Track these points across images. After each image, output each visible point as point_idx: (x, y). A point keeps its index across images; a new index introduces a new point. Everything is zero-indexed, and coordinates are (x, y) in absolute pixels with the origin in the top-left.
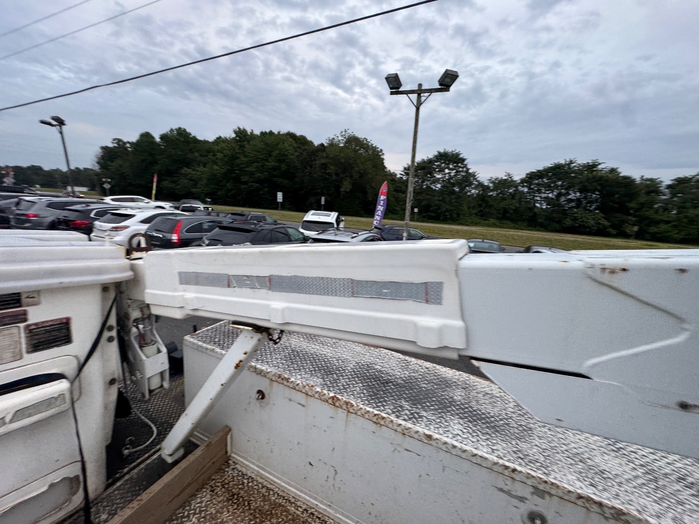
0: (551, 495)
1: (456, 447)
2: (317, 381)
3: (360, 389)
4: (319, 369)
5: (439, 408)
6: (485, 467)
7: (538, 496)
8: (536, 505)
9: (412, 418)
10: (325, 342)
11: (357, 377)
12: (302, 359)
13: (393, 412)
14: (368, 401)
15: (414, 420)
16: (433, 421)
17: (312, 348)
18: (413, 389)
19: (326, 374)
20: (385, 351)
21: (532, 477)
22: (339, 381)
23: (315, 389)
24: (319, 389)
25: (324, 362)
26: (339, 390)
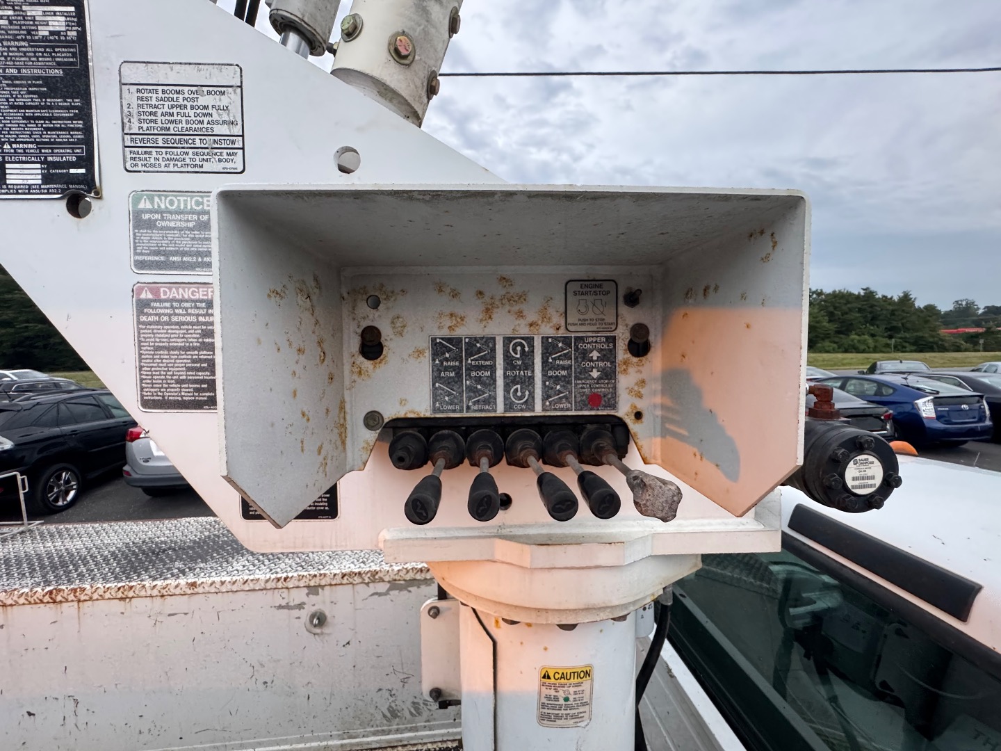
1: (225, 581)
2: (29, 582)
3: (110, 569)
4: (42, 567)
5: (228, 554)
6: (259, 590)
7: (313, 594)
8: (314, 605)
9: (178, 574)
10: (78, 534)
11: (114, 559)
12: (11, 566)
13: (150, 577)
14: (116, 578)
15: (181, 575)
16: (209, 569)
17: (44, 547)
18: (203, 546)
19: (54, 568)
20: (188, 519)
21: (303, 576)
22: (76, 570)
23: (19, 592)
24: (26, 590)
25: (60, 557)
26: (69, 581)
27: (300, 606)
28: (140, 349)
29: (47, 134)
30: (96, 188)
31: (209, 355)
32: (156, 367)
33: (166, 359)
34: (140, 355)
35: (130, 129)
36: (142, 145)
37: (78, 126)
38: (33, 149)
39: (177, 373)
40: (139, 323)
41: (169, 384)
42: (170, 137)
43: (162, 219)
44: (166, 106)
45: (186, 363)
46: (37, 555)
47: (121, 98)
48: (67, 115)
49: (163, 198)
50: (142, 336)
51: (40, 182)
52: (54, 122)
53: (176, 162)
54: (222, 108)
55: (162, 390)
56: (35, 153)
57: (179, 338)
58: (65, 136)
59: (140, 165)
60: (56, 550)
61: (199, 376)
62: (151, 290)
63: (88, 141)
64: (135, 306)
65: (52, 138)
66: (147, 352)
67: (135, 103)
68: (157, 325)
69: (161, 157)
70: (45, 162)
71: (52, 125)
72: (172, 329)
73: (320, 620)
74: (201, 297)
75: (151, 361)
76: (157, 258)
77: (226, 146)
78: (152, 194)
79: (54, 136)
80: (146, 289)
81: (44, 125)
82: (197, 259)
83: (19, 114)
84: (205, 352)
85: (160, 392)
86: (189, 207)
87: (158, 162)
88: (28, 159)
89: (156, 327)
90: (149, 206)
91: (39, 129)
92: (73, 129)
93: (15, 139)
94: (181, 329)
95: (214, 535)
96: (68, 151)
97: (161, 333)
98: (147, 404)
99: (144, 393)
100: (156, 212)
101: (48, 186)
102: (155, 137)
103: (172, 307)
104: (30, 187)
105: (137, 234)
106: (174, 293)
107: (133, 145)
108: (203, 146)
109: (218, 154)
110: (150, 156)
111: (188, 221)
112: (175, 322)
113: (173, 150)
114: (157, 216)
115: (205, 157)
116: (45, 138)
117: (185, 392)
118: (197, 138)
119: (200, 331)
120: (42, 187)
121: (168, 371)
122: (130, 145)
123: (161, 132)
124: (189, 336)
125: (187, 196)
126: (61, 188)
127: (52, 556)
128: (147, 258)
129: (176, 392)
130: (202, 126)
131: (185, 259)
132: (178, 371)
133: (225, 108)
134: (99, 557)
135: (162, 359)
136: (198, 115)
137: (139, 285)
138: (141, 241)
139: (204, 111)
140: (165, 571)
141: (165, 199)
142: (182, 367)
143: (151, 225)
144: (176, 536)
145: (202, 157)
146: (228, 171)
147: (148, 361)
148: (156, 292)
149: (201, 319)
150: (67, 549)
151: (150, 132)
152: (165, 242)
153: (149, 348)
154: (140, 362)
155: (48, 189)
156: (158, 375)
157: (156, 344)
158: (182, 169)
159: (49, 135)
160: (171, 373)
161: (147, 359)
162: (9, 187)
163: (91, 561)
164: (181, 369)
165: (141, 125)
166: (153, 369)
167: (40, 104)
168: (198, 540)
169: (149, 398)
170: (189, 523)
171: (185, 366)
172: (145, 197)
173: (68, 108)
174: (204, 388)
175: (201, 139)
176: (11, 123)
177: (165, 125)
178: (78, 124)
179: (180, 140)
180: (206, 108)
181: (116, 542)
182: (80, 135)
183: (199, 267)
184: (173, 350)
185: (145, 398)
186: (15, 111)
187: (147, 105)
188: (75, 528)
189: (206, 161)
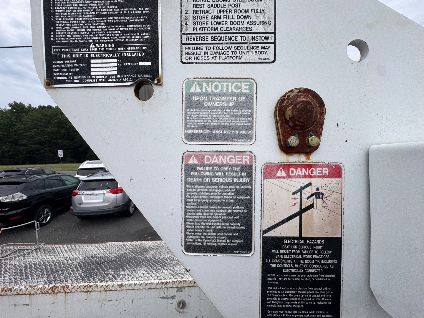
0: (184, 287)
1: (136, 284)
2: (41, 281)
3: (79, 274)
4: (47, 272)
5: (134, 266)
6: (153, 288)
7: (180, 291)
8: (180, 297)
9: (112, 278)
10: (61, 251)
11: (80, 267)
12: (32, 270)
13: (99, 280)
14: (82, 279)
15: (114, 279)
16: (127, 275)
17: (47, 258)
18: (121, 260)
19: (53, 273)
20: (110, 243)
21: (175, 282)
22: (63, 274)
23: (37, 287)
24: (40, 286)
25: (54, 265)
26: (60, 280)
27: (173, 297)
28: (186, 204)
29: (123, 36)
30: (158, 77)
31: (240, 209)
32: (198, 219)
33: (206, 212)
34: (186, 209)
35: (186, 30)
36: (195, 42)
37: (146, 29)
38: (112, 47)
39: (214, 224)
40: (186, 183)
41: (208, 232)
42: (218, 35)
43: (209, 100)
44: (215, 12)
45: (222, 216)
46: (44, 263)
47: (181, 6)
48: (139, 20)
49: (210, 84)
50: (188, 193)
51: (116, 73)
52: (129, 26)
53: (221, 55)
54: (259, 12)
55: (202, 237)
56: (113, 51)
57: (217, 195)
58: (136, 37)
59: (193, 58)
60: (52, 261)
61: (232, 226)
62: (198, 158)
63: (154, 41)
64: (183, 170)
65: (127, 39)
66: (191, 207)
67: (191, 9)
68: (200, 185)
69: (209, 52)
70: (121, 57)
71: (127, 29)
72: (213, 189)
73: (182, 305)
74: (237, 163)
75: (195, 214)
76: (203, 132)
77: (261, 41)
78: (201, 80)
79: (128, 37)
80: (193, 156)
81: (121, 29)
82: (235, 132)
83: (103, 21)
84: (238, 207)
85: (200, 239)
86: (230, 91)
87: (207, 55)
88: (107, 55)
89: (199, 187)
90: (198, 90)
91: (117, 32)
92: (143, 31)
93: (99, 40)
94: (219, 189)
95: (124, 253)
96: (138, 48)
97: (204, 192)
98: (189, 248)
99: (187, 240)
100: (204, 95)
101: (122, 76)
102: (205, 35)
103: (213, 171)
104: (108, 77)
105: (188, 113)
106: (215, 160)
107: (188, 42)
108: (243, 41)
109: (255, 48)
110: (201, 51)
111: (228, 101)
112: (215, 182)
113: (219, 45)
114: (204, 98)
115: (244, 51)
116: (121, 39)
117: (221, 239)
118: (239, 35)
119: (234, 190)
120: (118, 76)
121: (208, 222)
122: (186, 42)
123: (210, 32)
124: (226, 194)
125: (229, 82)
126: (132, 77)
127: (51, 264)
128: (194, 131)
129: (213, 239)
130: (243, 26)
131: (225, 132)
132: (215, 222)
133: (262, 12)
134: (73, 265)
135: (203, 212)
136: (240, 17)
137: (188, 153)
138: (191, 118)
139: (245, 14)
140: (106, 276)
141: (211, 85)
142: (219, 219)
143: (199, 105)
144: (107, 254)
145: (242, 50)
146: (263, 61)
147: (192, 214)
148: (201, 158)
149: (236, 180)
150: (57, 260)
151: (202, 32)
152: (211, 118)
153: (193, 204)
154: (185, 214)
155: (122, 78)
156: (199, 225)
157: (199, 200)
158: (226, 61)
159: (124, 36)
160: (210, 224)
161: (191, 212)
162: (93, 77)
163: (69, 268)
164: (218, 221)
165: (195, 27)
166: (196, 220)
167: (119, 13)
168: (117, 256)
169: (191, 243)
170: (111, 245)
171: (221, 218)
172: (196, 83)
173: (140, 15)
174: (235, 236)
175: (241, 37)
176: (96, 28)
177: (214, 26)
178: (147, 27)
179: (225, 38)
180: (246, 11)
181: (79, 257)
182: (148, 36)
183: (236, 138)
184: (212, 205)
185: (188, 243)
186: (100, 18)
187: (200, 10)
188: (59, 247)
189: (245, 53)
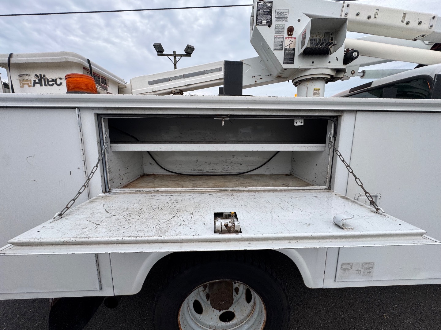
28: (274, 43)
30: (272, 24)
35: (276, 17)
43: (278, 28)
47: (275, 13)
48: (269, 15)
57: (279, 42)
63: (271, 18)
64: (274, 38)
68: (276, 40)
70: (267, 21)
78: (277, 25)
87: (278, 21)
93: (264, 18)
98: (274, 50)
103: (278, 38)
109: (285, 20)
111: (281, 28)
113: (280, 19)
116: (267, 18)
125: (281, 25)
131: (280, 32)
133: (286, 14)
135: (277, 44)
138: (276, 30)
141: (279, 25)
148: (277, 36)
155: (266, 24)
158: (281, 22)
162: (263, 24)
164: (279, 46)
166: (275, 46)
175: (283, 18)
186: (264, 15)
187: (278, 14)
